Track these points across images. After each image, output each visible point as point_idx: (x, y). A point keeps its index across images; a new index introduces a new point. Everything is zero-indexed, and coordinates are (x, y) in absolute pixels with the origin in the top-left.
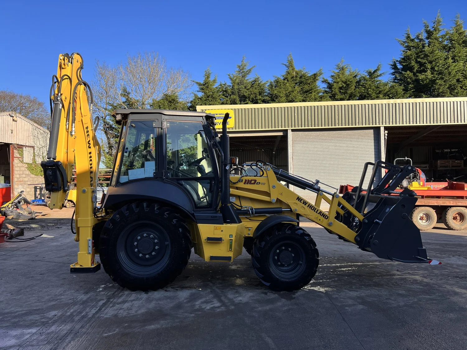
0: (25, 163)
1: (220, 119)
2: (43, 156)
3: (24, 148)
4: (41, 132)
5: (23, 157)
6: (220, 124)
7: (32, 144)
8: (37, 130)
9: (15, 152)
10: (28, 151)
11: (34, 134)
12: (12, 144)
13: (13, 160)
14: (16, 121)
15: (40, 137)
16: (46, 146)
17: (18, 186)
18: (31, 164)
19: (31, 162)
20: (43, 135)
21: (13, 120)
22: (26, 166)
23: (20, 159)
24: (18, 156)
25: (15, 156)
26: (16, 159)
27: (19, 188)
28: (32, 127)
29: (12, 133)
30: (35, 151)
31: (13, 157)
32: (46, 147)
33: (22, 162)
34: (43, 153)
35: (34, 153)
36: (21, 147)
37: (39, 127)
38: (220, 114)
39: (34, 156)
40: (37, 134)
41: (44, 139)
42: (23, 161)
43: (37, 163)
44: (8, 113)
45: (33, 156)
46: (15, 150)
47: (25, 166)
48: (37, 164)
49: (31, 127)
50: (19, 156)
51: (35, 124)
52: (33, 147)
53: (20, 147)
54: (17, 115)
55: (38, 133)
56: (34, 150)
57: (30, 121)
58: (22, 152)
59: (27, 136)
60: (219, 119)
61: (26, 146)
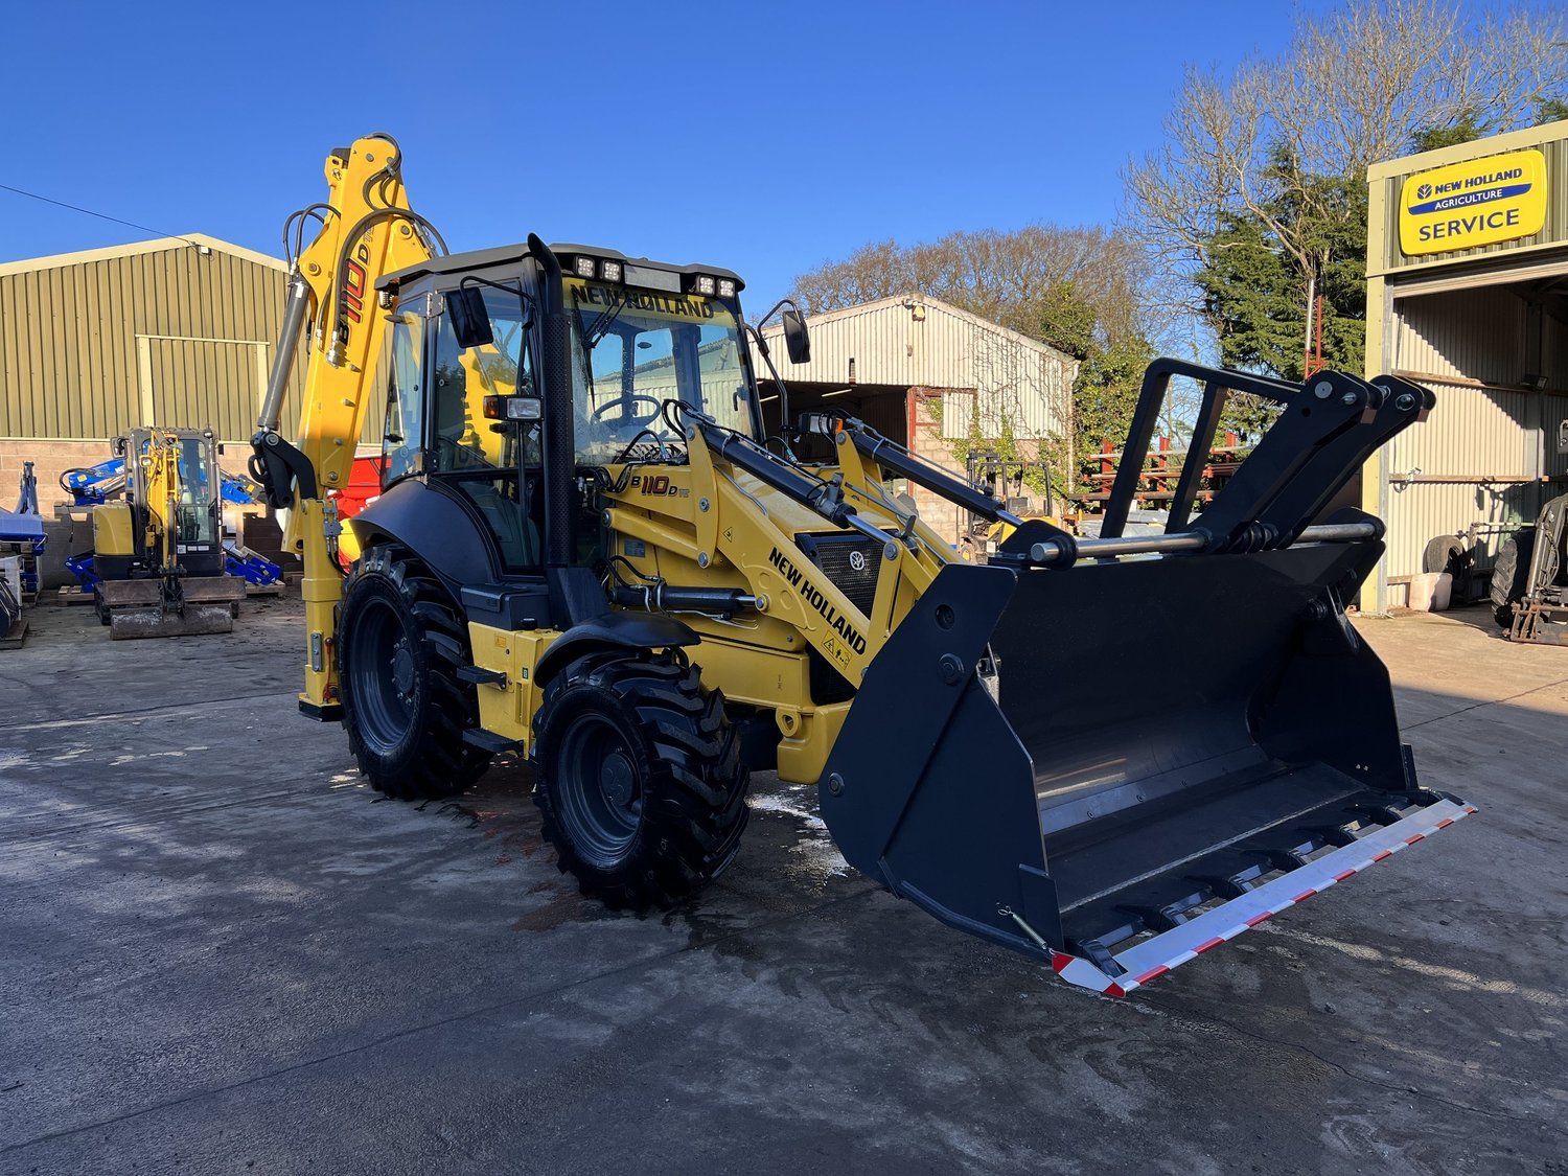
0: (947, 440)
1: (1472, 203)
2: (1003, 417)
3: (946, 397)
4: (1000, 342)
5: (942, 422)
6: (1469, 228)
7: (971, 382)
8: (985, 337)
9: (917, 408)
10: (956, 402)
11: (976, 352)
12: (909, 387)
13: (914, 434)
14: (924, 319)
15: (995, 357)
16: (1016, 385)
17: (926, 506)
18: (967, 442)
19: (966, 437)
20: (1005, 352)
21: (914, 318)
22: (952, 447)
23: (934, 428)
24: (928, 420)
25: (918, 420)
26: (922, 428)
27: (929, 511)
28: (971, 331)
29: (909, 355)
30: (979, 402)
31: (915, 424)
32: (1014, 388)
33: (939, 436)
34: (1003, 408)
35: (975, 407)
36: (937, 392)
37: (993, 327)
38: (1473, 182)
39: (976, 415)
40: (985, 351)
41: (1009, 364)
42: (941, 433)
43: (985, 437)
44: (898, 300)
45: (971, 417)
46: (918, 404)
47: (947, 449)
48: (983, 440)
49: (967, 331)
50: (931, 421)
51: (980, 322)
52: (973, 391)
53: (934, 393)
54: (927, 300)
55: (988, 348)
56: (976, 398)
57: (965, 314)
58: (940, 407)
59: (956, 358)
60: (1466, 205)
61: (951, 390)
